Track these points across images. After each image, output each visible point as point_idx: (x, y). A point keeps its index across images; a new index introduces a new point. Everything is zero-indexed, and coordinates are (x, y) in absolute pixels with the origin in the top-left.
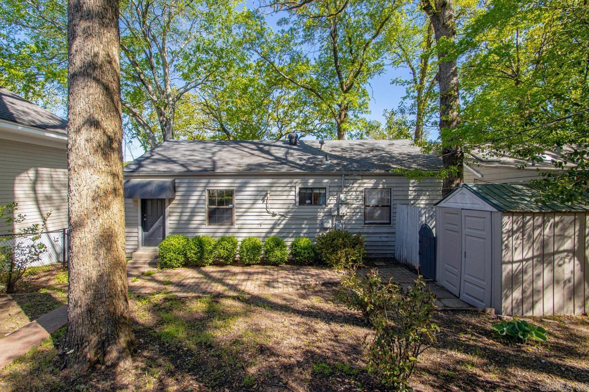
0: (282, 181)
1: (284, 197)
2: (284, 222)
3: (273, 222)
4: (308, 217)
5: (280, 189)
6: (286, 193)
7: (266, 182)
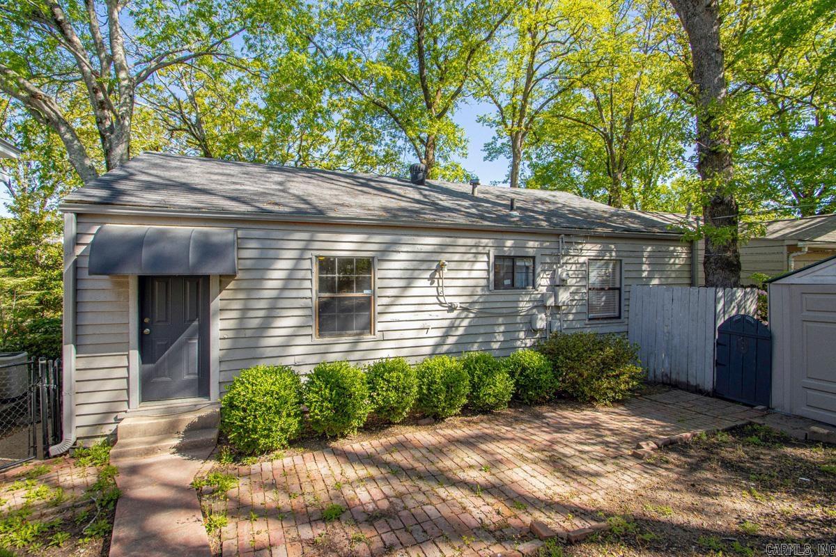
0: (461, 241)
1: (465, 274)
2: (466, 323)
3: (446, 323)
4: (504, 311)
5: (457, 257)
6: (467, 266)
7: (429, 242)
